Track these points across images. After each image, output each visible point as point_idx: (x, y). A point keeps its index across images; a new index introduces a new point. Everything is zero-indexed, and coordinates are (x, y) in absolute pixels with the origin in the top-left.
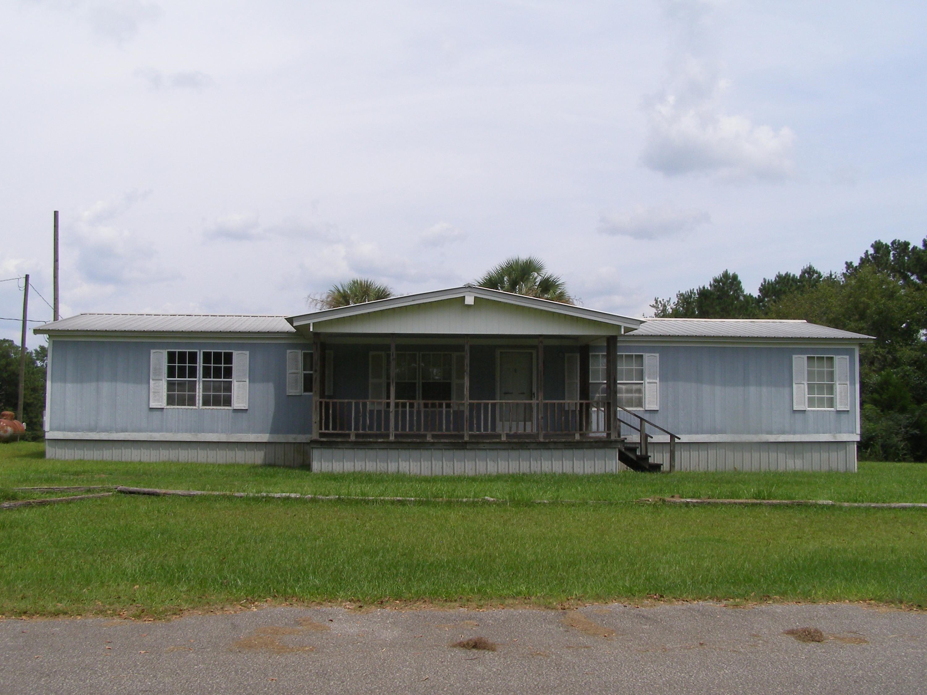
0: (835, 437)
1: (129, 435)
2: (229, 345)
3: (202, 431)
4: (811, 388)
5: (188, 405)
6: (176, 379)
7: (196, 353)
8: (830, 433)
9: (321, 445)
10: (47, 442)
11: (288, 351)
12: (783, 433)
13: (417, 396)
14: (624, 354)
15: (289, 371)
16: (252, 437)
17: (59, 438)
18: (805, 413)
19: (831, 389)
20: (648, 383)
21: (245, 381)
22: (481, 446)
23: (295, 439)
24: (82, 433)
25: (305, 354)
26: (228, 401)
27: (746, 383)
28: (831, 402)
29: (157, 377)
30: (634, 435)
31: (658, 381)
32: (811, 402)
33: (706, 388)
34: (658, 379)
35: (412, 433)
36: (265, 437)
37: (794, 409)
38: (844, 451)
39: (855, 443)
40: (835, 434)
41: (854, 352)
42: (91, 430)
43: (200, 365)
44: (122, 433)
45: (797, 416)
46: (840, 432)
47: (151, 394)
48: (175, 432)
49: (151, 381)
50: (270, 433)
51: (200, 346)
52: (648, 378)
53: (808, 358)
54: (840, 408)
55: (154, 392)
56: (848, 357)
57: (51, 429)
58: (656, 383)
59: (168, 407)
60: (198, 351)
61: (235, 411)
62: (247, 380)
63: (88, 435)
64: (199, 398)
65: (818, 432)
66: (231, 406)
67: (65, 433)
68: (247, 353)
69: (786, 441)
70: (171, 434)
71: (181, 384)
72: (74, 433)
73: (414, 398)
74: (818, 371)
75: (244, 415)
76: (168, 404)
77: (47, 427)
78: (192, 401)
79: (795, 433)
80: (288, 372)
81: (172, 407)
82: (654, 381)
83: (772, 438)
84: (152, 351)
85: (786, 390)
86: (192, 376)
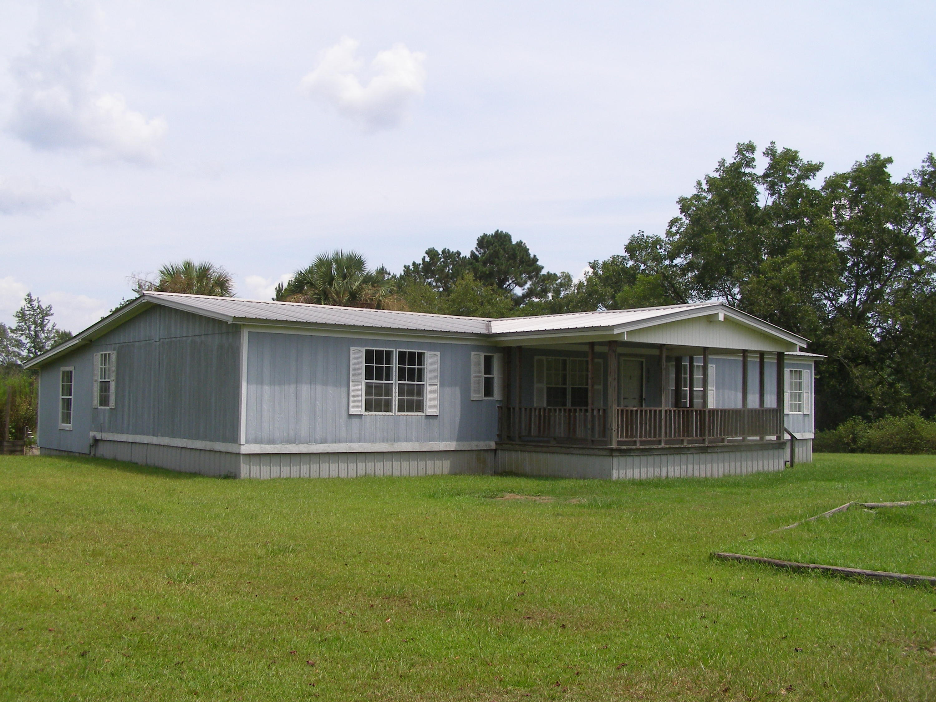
0: (802, 436)
1: (329, 446)
2: (420, 345)
3: (397, 439)
5: (385, 411)
6: (374, 381)
7: (393, 351)
9: (620, 453)
10: (242, 457)
11: (473, 353)
15: (473, 374)
16: (442, 446)
17: (255, 452)
18: (789, 416)
21: (437, 385)
22: (716, 450)
23: (477, 446)
24: (281, 445)
25: (485, 356)
26: (419, 407)
29: (357, 379)
31: (714, 388)
35: (675, 438)
36: (452, 445)
37: (785, 413)
38: (806, 446)
39: (811, 440)
40: (802, 433)
41: (812, 367)
42: (289, 442)
43: (395, 365)
44: (321, 445)
46: (805, 432)
47: (351, 398)
48: (373, 441)
49: (351, 383)
50: (457, 441)
51: (397, 344)
53: (790, 371)
54: (805, 412)
55: (354, 397)
56: (809, 371)
57: (247, 442)
58: (713, 391)
59: (367, 413)
60: (394, 350)
61: (428, 417)
62: (439, 383)
63: (286, 448)
64: (395, 403)
66: (423, 412)
67: (262, 446)
68: (438, 353)
70: (370, 443)
71: (378, 387)
72: (272, 445)
75: (436, 421)
76: (367, 409)
77: (243, 440)
78: (388, 408)
80: (472, 376)
81: (370, 413)
84: (352, 349)
86: (388, 378)
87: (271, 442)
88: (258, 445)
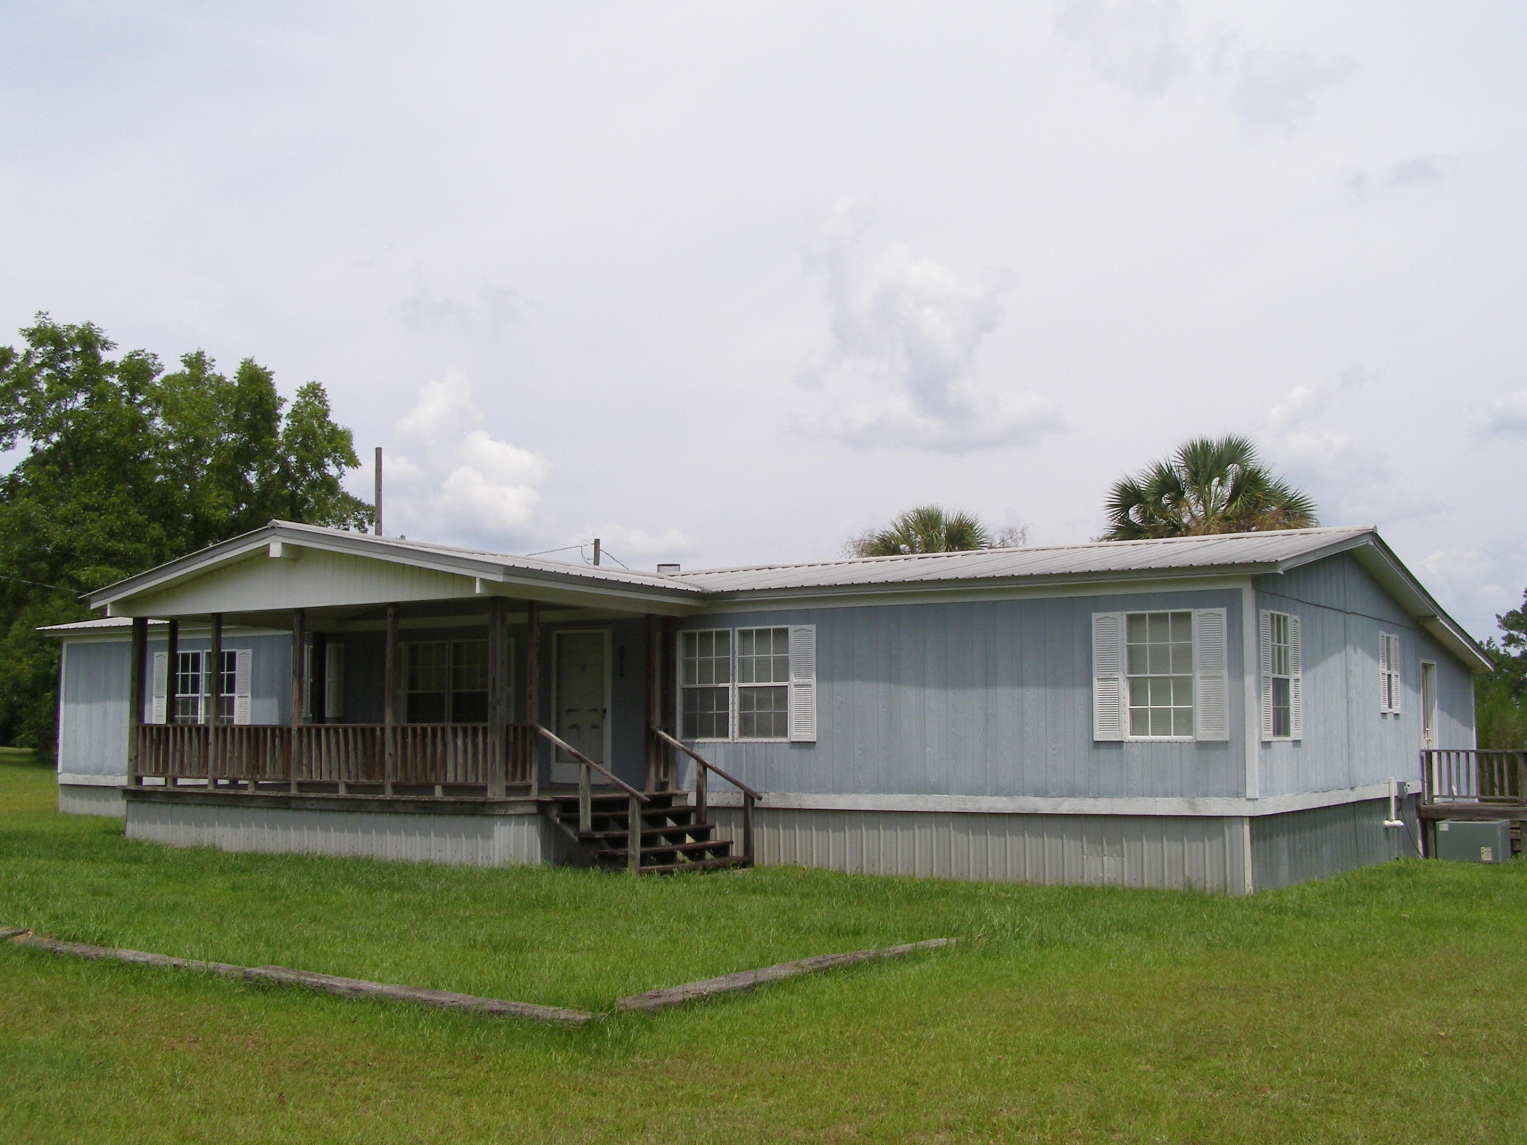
0: (1192, 805)
2: (230, 642)
4: (1136, 689)
7: (199, 655)
8: (1182, 796)
10: (60, 788)
12: (1072, 793)
13: (446, 718)
14: (754, 628)
17: (70, 783)
18: (1121, 748)
19: (1184, 689)
20: (796, 686)
21: (247, 697)
24: (91, 775)
27: (989, 680)
28: (1185, 721)
30: (772, 793)
31: (813, 680)
32: (1138, 721)
33: (910, 695)
34: (814, 676)
37: (1097, 738)
38: (1221, 839)
39: (1247, 821)
40: (1194, 798)
41: (1241, 597)
42: (98, 772)
43: (203, 673)
45: (1104, 753)
46: (1206, 795)
49: (154, 698)
52: (797, 675)
53: (1131, 618)
54: (1202, 733)
56: (1223, 611)
57: (64, 771)
58: (810, 685)
60: (200, 652)
62: (249, 695)
63: (95, 779)
65: (1153, 794)
67: (75, 775)
68: (250, 651)
69: (1077, 813)
73: (441, 719)
74: (1153, 649)
77: (60, 768)
79: (1098, 795)
82: (806, 681)
83: (1045, 805)
85: (1080, 694)
86: (195, 690)
87: (84, 772)
88: (71, 775)
